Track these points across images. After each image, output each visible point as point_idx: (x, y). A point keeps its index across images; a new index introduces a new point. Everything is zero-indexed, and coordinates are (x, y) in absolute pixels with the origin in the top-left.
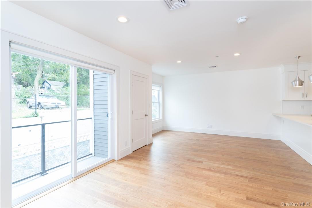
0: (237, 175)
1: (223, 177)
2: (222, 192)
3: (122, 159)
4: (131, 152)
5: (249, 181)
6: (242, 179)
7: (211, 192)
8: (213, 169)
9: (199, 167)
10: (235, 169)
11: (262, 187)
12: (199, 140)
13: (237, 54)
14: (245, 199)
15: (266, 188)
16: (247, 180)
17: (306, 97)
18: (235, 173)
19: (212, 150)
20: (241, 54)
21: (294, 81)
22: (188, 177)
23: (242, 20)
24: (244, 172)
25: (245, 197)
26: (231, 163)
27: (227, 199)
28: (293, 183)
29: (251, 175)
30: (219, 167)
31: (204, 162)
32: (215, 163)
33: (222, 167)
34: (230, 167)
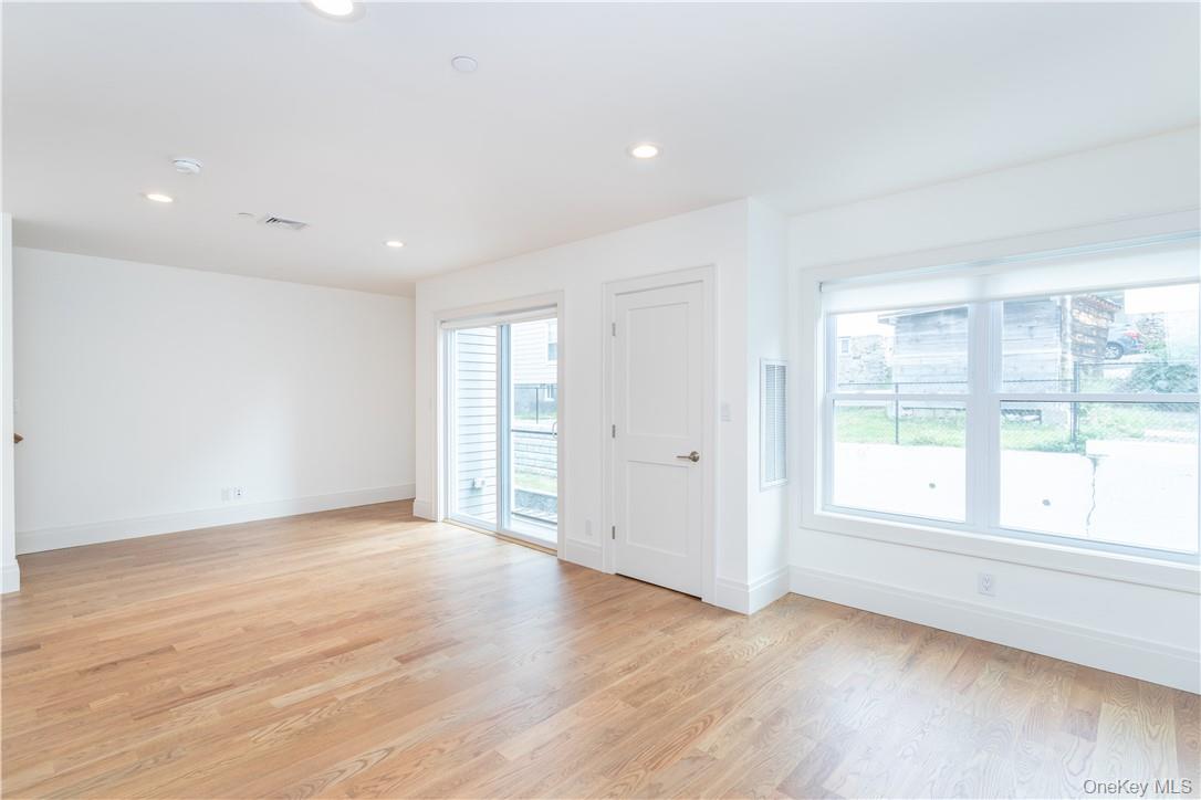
0: (230, 686)
1: (271, 658)
5: (179, 689)
6: (207, 684)
8: (332, 663)
9: (381, 644)
11: (127, 694)
15: (116, 697)
16: (184, 689)
18: (244, 688)
25: (177, 649)
29: (178, 716)
30: (321, 679)
31: (396, 664)
32: (357, 684)
33: (311, 684)
34: (279, 702)
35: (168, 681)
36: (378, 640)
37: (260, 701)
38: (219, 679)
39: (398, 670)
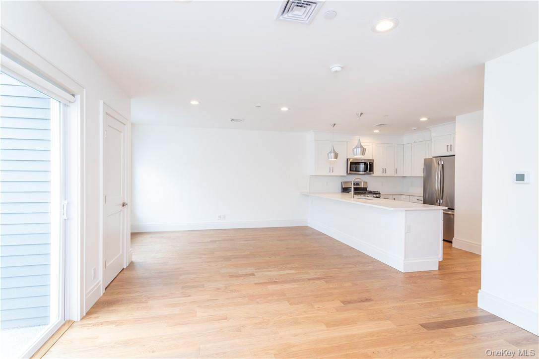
0: (309, 279)
1: (297, 286)
2: (316, 307)
3: (89, 313)
4: (102, 291)
5: (326, 283)
6: (317, 282)
7: (305, 312)
8: (276, 279)
9: (256, 282)
10: (300, 272)
11: (343, 285)
12: (215, 241)
13: (284, 109)
14: (343, 305)
16: (323, 282)
17: (333, 172)
18: (305, 278)
19: (249, 253)
20: (289, 109)
21: (330, 152)
22: (258, 303)
23: (336, 68)
24: (312, 274)
25: (339, 302)
26: (288, 266)
27: (328, 312)
28: (360, 271)
30: (281, 275)
31: (256, 274)
32: (271, 271)
33: (284, 274)
34: (293, 271)
35: (331, 286)
36: (256, 284)
37: (299, 273)
38: (314, 282)
39: (256, 272)
